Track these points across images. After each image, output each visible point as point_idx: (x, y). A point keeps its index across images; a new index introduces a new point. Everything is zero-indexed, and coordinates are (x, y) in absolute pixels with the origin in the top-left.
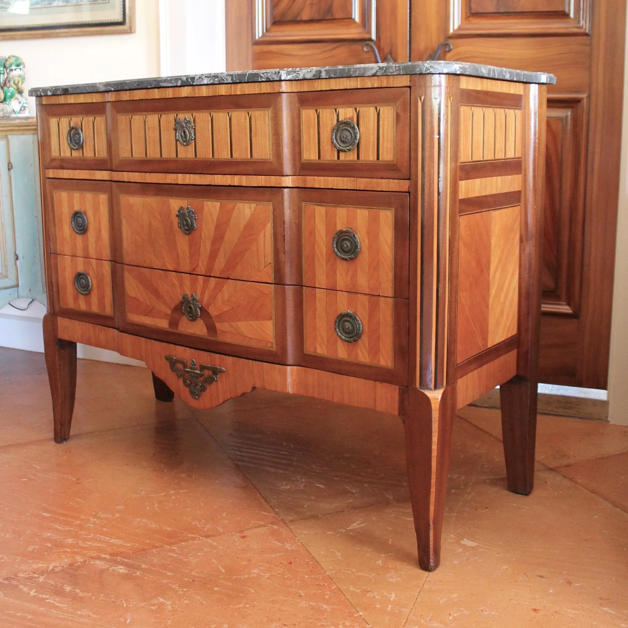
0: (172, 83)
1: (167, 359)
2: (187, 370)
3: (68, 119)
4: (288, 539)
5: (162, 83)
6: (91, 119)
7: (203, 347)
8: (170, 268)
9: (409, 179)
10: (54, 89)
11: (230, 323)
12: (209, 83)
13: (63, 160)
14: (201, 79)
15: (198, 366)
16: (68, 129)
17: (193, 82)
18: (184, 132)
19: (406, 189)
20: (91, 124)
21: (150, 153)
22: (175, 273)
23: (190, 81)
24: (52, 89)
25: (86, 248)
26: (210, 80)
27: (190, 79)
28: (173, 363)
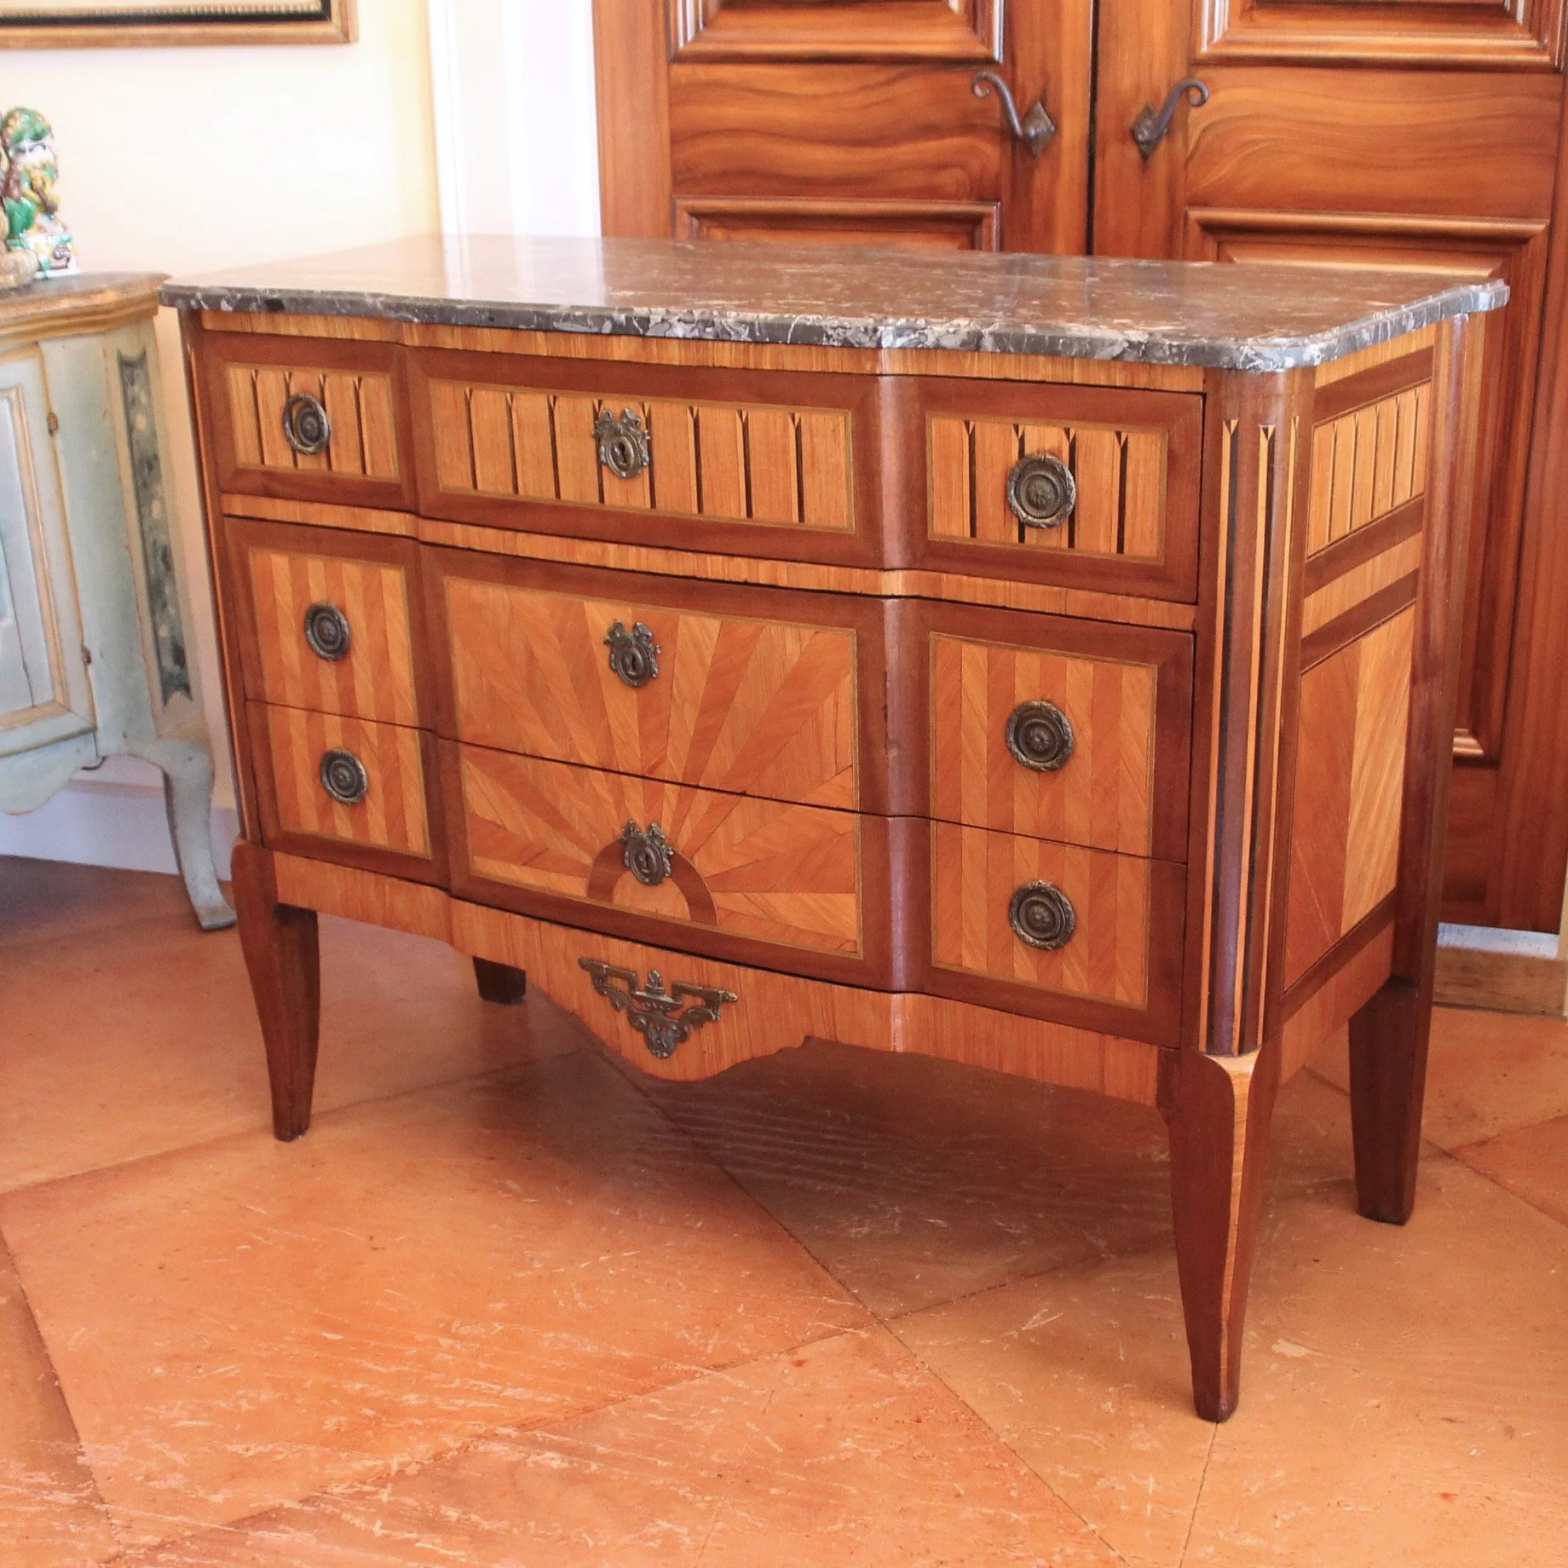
0: (587, 325)
1: (583, 965)
2: (638, 993)
3: (281, 376)
4: (900, 1363)
5: (558, 321)
6: (350, 379)
7: (679, 943)
8: (588, 761)
9: (1196, 603)
10: (239, 296)
11: (750, 895)
12: (689, 336)
13: (270, 475)
14: (666, 325)
15: (666, 987)
16: (283, 400)
17: (646, 329)
18: (622, 447)
19: (1186, 623)
20: (352, 393)
21: (524, 486)
22: (601, 773)
23: (637, 325)
24: (234, 297)
25: (347, 693)
26: (693, 329)
27: (638, 322)
28: (600, 976)
